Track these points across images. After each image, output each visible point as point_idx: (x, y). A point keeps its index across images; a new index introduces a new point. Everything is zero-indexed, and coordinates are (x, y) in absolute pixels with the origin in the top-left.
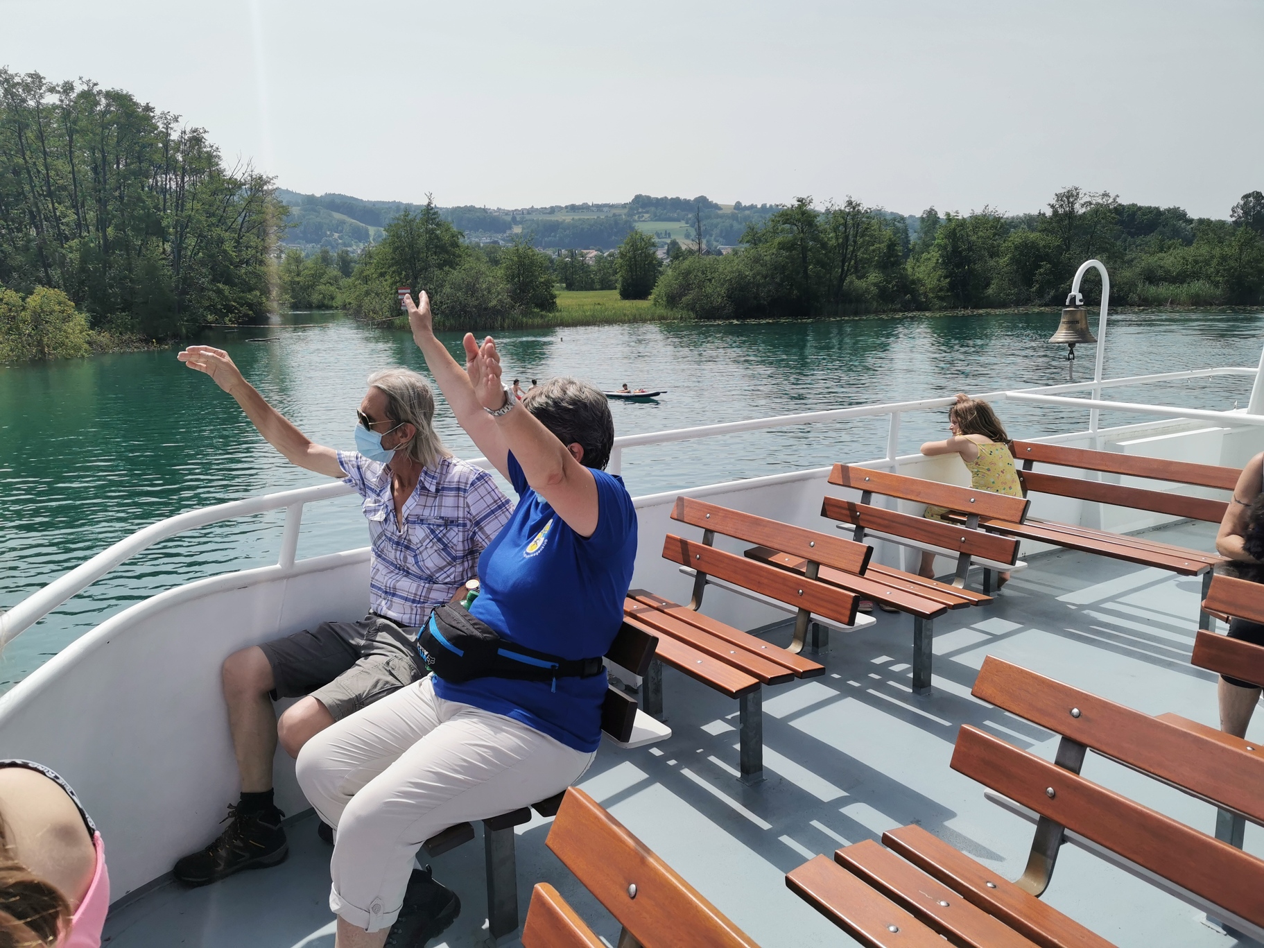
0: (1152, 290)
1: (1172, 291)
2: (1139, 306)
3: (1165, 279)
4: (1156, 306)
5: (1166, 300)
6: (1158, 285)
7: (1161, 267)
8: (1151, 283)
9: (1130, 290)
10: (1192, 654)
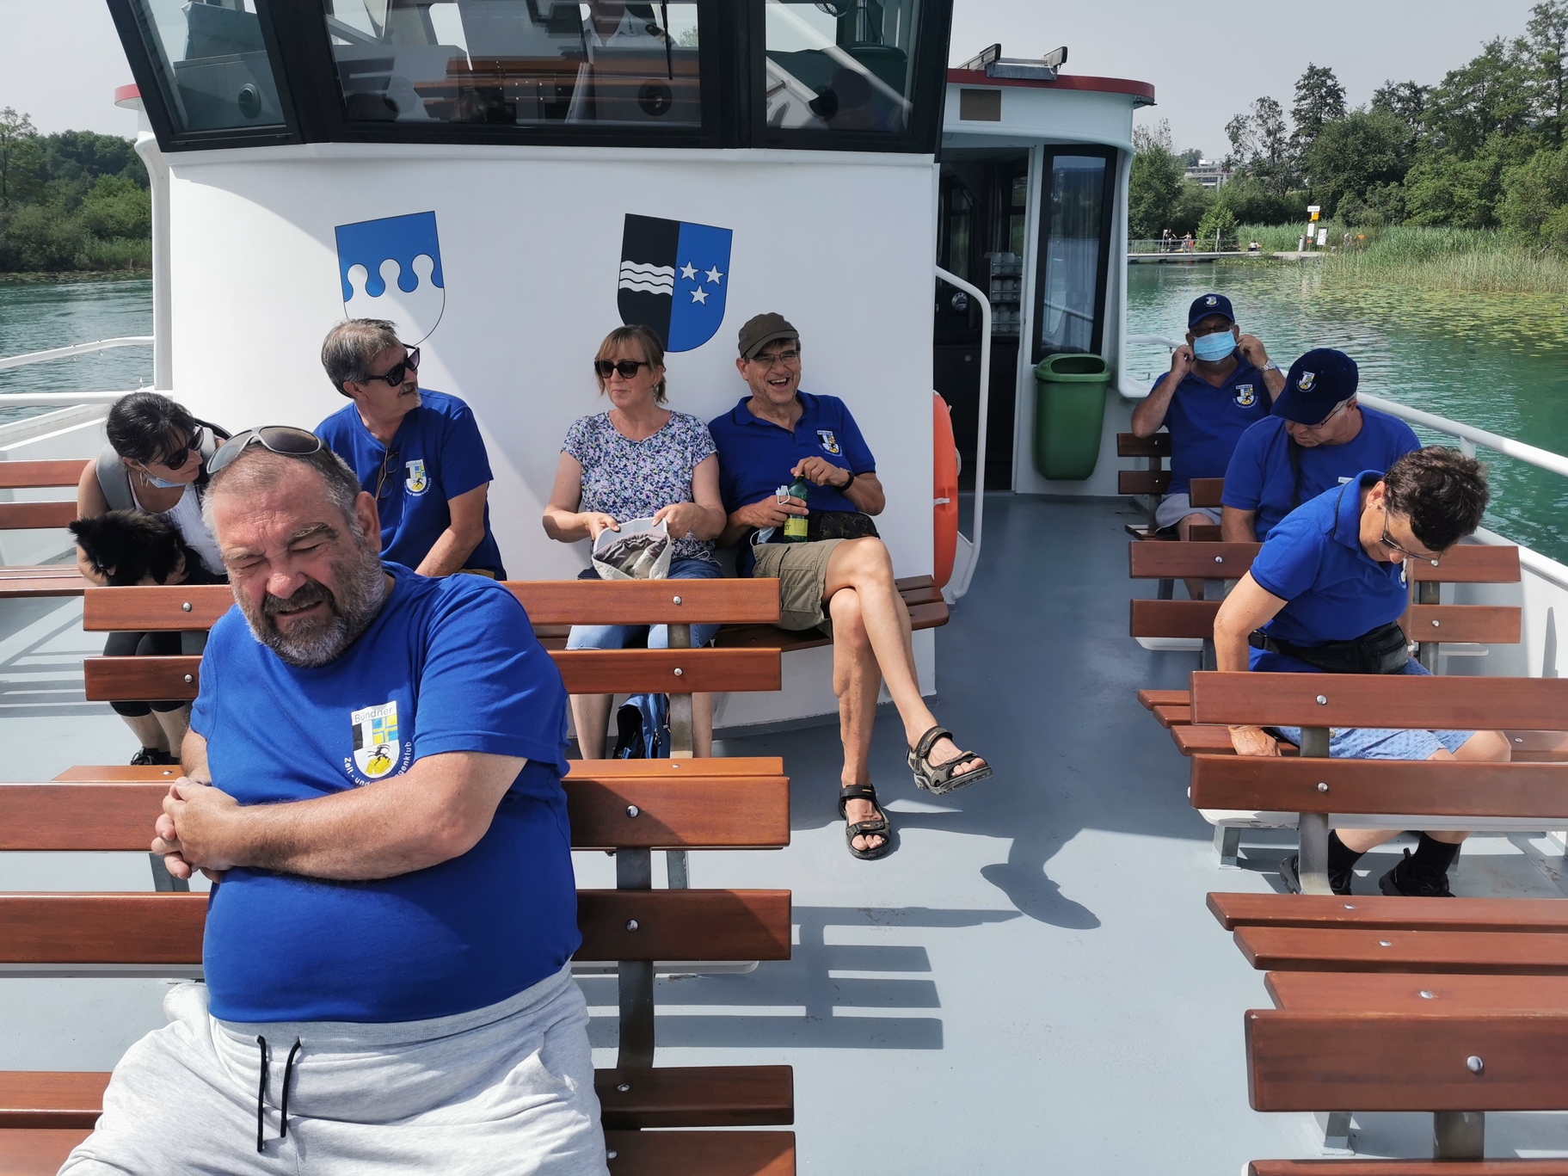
0: (105, 249)
1: (131, 248)
2: (92, 270)
3: (120, 233)
4: (115, 269)
5: (126, 261)
6: (111, 242)
7: (111, 217)
8: (101, 237)
9: (75, 248)
10: (84, 690)
